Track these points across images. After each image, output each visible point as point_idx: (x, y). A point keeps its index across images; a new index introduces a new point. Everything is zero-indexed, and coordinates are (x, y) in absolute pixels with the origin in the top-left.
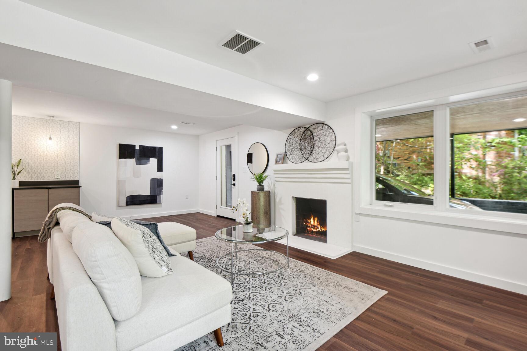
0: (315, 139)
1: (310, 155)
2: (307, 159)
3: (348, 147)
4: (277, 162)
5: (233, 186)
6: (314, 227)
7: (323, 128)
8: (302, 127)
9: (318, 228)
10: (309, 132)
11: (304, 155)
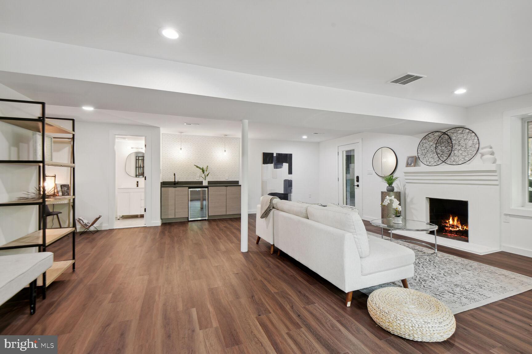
0: (453, 142)
1: (448, 158)
2: (444, 162)
3: (494, 150)
4: (408, 165)
5: (356, 187)
6: (453, 226)
7: (464, 132)
8: (438, 132)
9: (458, 227)
10: (446, 136)
11: (441, 158)
